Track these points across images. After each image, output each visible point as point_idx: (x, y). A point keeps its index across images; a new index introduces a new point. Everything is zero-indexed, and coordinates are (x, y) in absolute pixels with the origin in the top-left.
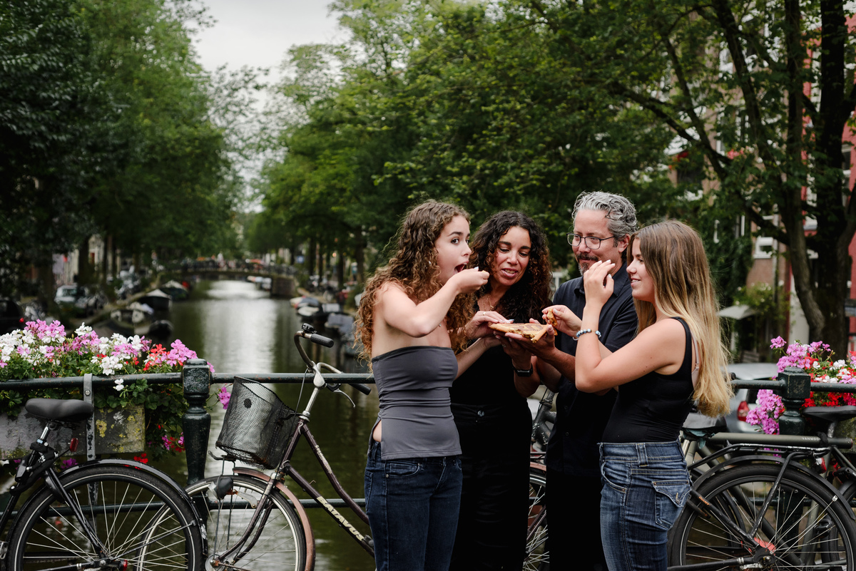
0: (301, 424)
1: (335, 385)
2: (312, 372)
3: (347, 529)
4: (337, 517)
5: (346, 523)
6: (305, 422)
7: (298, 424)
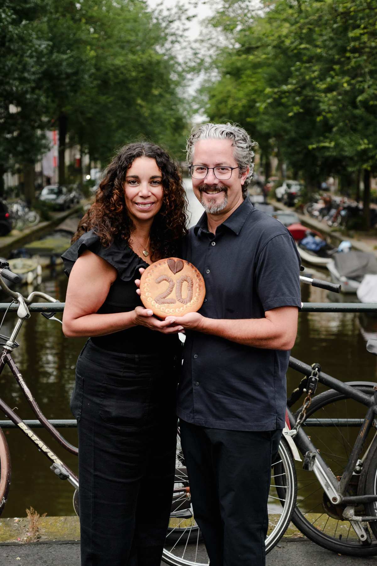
0: (5, 354)
1: (50, 313)
2: (17, 303)
3: (46, 454)
4: (36, 442)
5: (45, 448)
6: (9, 352)
7: (2, 354)
